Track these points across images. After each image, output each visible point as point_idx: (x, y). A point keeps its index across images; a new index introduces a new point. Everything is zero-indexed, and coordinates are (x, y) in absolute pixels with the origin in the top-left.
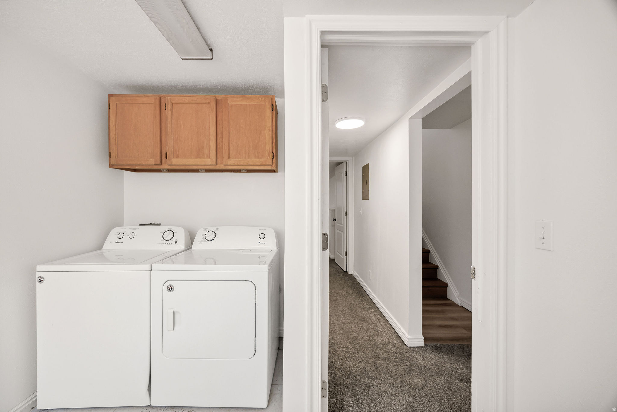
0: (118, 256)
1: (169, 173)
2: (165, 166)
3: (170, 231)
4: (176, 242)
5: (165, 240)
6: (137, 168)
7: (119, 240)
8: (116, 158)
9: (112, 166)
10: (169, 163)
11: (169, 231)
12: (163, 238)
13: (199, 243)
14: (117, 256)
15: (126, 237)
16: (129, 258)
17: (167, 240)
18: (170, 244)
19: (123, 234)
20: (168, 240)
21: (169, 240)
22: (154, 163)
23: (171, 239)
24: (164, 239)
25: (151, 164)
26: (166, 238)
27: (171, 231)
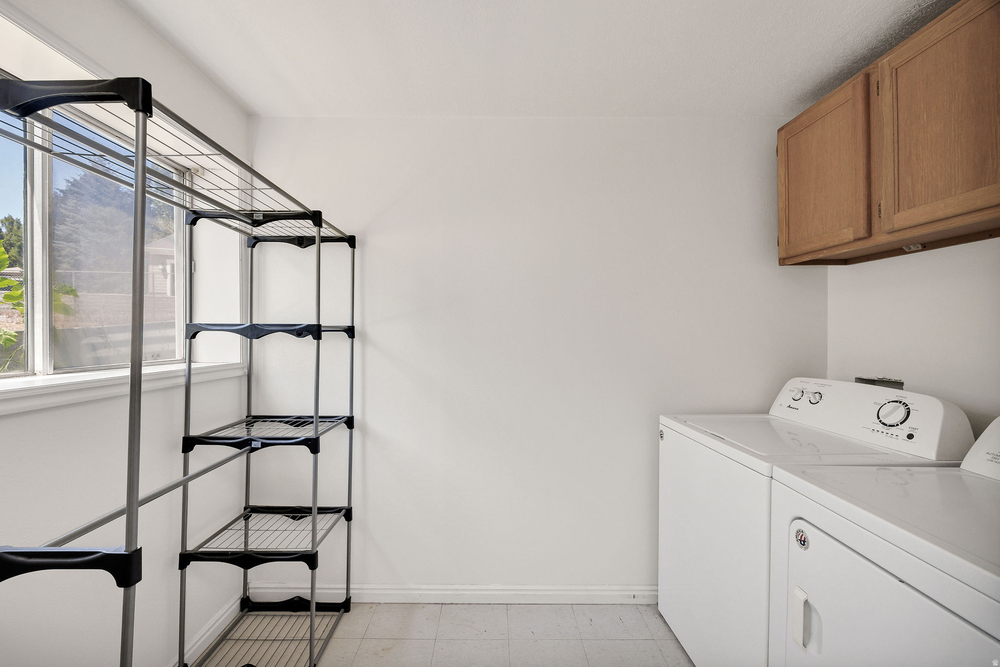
0: (792, 433)
1: (927, 252)
2: (881, 239)
3: (900, 402)
4: (910, 436)
5: (883, 424)
6: (821, 256)
7: (794, 404)
8: (787, 244)
9: (783, 262)
10: (887, 227)
11: (896, 402)
12: (878, 418)
13: (990, 457)
14: (789, 433)
15: (805, 399)
16: (809, 444)
17: (885, 425)
18: (894, 436)
19: (803, 391)
20: (890, 426)
21: (893, 426)
22: (851, 237)
23: (898, 425)
24: (880, 421)
25: (846, 241)
26: (886, 416)
27: (904, 403)
